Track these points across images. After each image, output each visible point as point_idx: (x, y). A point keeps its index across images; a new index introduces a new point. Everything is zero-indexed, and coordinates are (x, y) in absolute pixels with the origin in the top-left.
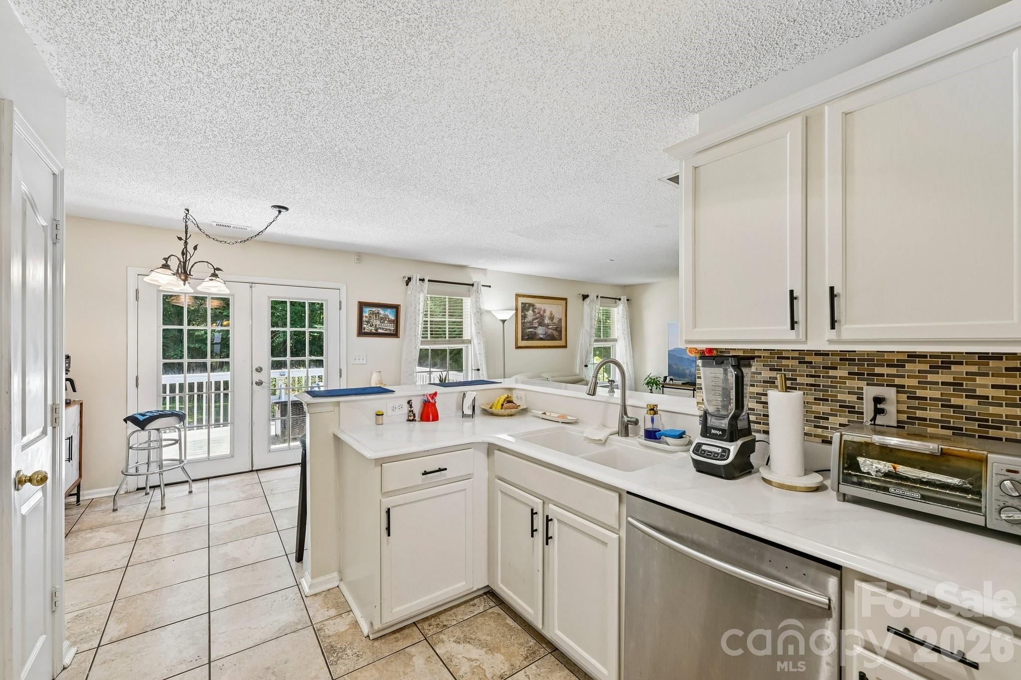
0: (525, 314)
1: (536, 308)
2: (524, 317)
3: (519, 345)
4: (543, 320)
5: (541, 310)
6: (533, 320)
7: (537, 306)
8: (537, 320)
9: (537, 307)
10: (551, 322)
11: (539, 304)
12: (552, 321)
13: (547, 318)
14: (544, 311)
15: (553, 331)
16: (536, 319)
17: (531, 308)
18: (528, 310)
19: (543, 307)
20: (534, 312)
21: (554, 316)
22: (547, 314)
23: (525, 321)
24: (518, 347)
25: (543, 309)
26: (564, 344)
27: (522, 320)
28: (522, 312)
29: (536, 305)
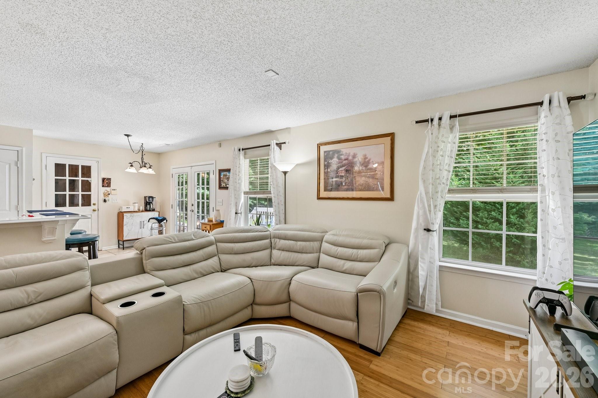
0: (328, 163)
1: (342, 155)
2: (327, 166)
3: (321, 196)
4: (353, 167)
5: (349, 156)
6: (338, 168)
7: (344, 151)
8: (343, 168)
9: (344, 153)
10: (364, 168)
11: (346, 149)
12: (366, 166)
13: (358, 165)
14: (354, 156)
15: (367, 179)
16: (341, 167)
17: (336, 155)
18: (332, 158)
19: (352, 152)
20: (339, 158)
21: (369, 160)
22: (359, 158)
23: (329, 170)
24: (319, 198)
25: (352, 154)
26: (388, 196)
27: (325, 169)
28: (325, 161)
29: (342, 150)
